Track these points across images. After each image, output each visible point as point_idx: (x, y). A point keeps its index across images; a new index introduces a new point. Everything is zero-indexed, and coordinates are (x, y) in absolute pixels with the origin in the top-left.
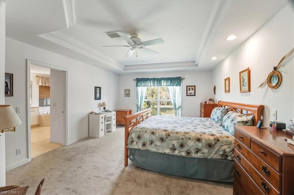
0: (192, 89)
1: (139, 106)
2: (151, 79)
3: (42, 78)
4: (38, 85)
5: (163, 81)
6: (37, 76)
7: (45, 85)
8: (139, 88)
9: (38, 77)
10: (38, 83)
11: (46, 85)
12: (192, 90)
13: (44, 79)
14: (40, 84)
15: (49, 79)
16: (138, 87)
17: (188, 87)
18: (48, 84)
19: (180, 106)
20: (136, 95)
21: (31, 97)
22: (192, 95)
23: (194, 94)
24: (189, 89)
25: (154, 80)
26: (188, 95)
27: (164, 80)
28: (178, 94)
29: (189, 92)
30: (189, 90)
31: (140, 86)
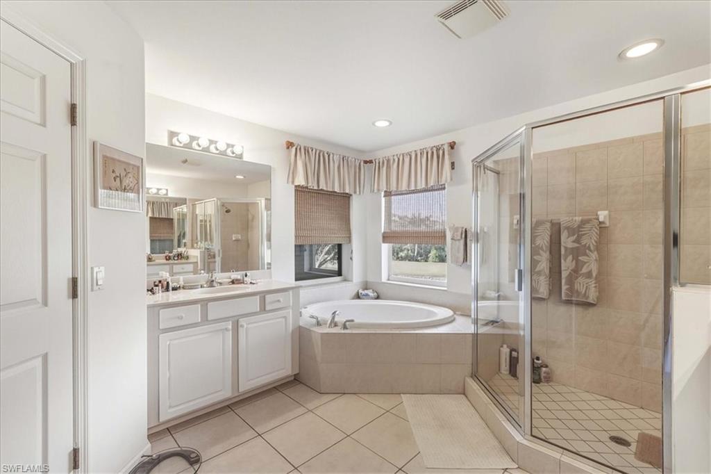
3: (307, 150)
4: (293, 182)
6: (290, 145)
7: (316, 188)
9: (294, 149)
10: (292, 173)
11: (318, 186)
13: (312, 154)
14: (300, 181)
15: (329, 156)
18: (326, 183)
21: (269, 239)
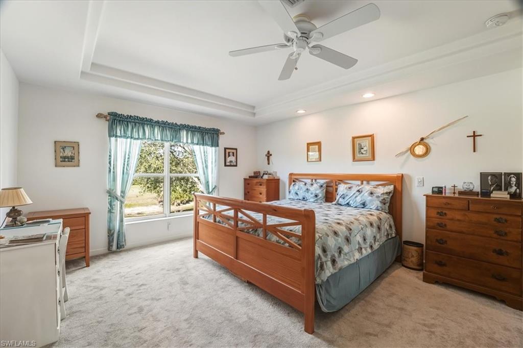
0: (233, 153)
1: (119, 193)
2: (158, 122)
5: (185, 133)
8: (116, 140)
12: (233, 155)
16: (113, 139)
17: (227, 150)
19: (215, 186)
20: (108, 161)
22: (232, 164)
23: (235, 164)
24: (229, 153)
25: (163, 125)
26: (227, 164)
27: (187, 130)
28: (212, 162)
29: (229, 159)
30: (229, 156)
31: (121, 137)
